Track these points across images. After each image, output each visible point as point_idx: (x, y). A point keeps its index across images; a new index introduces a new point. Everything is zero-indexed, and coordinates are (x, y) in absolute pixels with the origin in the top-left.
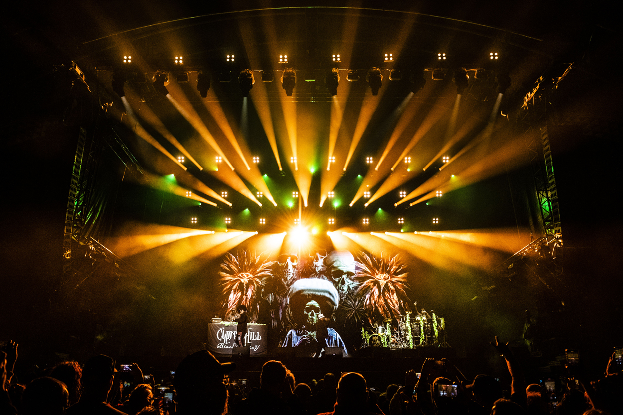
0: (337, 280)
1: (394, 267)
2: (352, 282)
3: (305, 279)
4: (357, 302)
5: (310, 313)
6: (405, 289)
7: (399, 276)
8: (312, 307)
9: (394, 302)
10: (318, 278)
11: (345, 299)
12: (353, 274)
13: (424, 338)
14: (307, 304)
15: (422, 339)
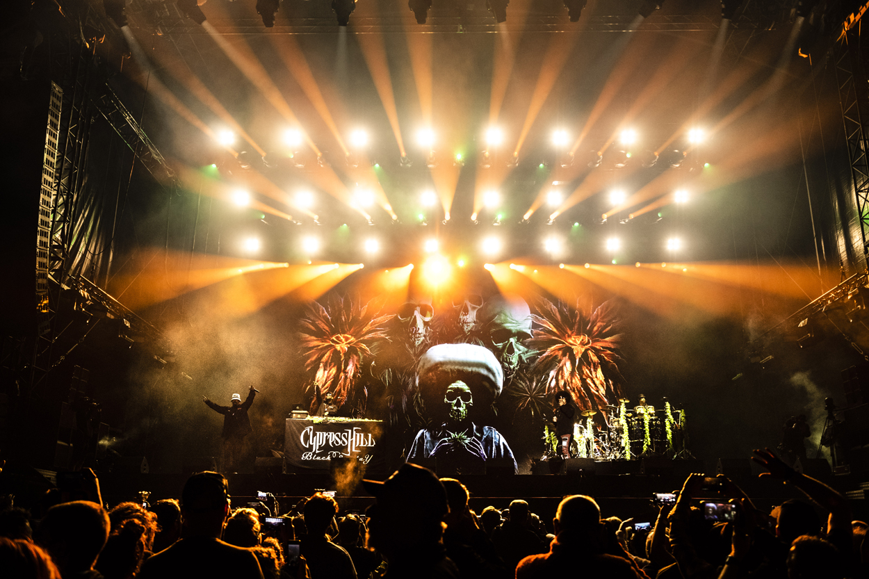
0: (500, 345)
1: (599, 324)
2: (526, 349)
3: (446, 344)
4: (534, 384)
5: (455, 402)
6: (616, 360)
7: (607, 339)
8: (458, 391)
9: (597, 382)
10: (467, 343)
11: (514, 377)
12: (528, 336)
13: (649, 444)
14: (450, 387)
15: (647, 445)
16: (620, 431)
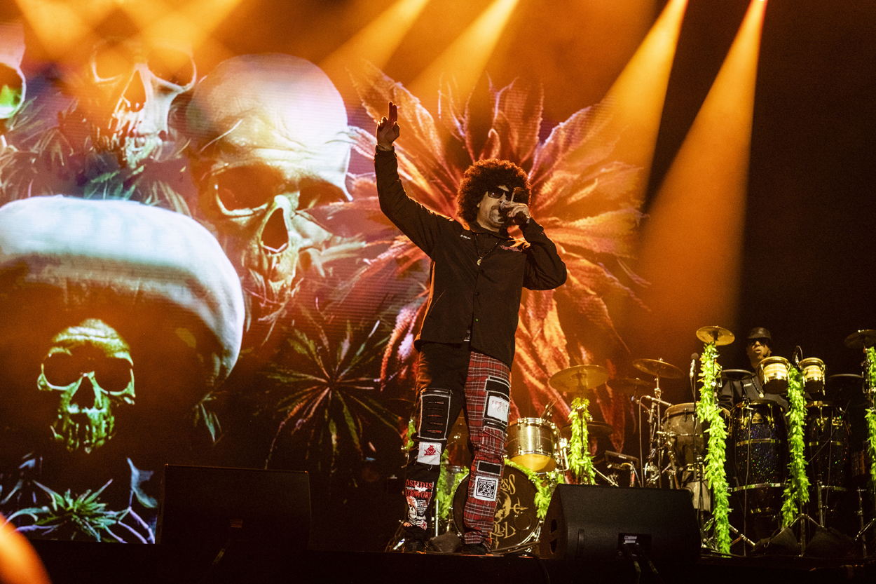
0: (242, 215)
1: (557, 176)
2: (326, 235)
3: (59, 199)
4: (346, 346)
5: (74, 387)
6: (603, 290)
7: (581, 223)
8: (90, 354)
9: (544, 353)
10: (134, 198)
11: (279, 319)
12: (333, 193)
13: (805, 496)
14: (62, 337)
15: (797, 502)
16: (695, 448)
